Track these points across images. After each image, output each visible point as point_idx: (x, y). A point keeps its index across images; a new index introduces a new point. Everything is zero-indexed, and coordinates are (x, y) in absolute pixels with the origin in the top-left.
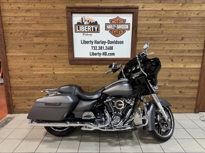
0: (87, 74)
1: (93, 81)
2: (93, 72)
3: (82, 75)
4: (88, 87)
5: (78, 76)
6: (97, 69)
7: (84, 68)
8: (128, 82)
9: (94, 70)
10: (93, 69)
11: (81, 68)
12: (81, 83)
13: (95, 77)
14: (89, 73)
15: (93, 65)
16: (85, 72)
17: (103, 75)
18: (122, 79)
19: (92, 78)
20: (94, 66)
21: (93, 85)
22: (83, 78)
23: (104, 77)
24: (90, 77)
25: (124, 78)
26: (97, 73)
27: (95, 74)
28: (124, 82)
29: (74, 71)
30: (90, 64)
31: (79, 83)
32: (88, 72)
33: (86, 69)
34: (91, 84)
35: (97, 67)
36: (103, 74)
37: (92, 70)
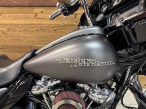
0: (26, 24)
1: (38, 37)
2: (35, 22)
3: (17, 25)
4: (31, 47)
5: (12, 28)
6: (43, 16)
7: (20, 15)
8: (100, 37)
9: (37, 17)
10: (36, 14)
11: (15, 14)
12: (18, 40)
13: (41, 30)
14: (30, 23)
15: (34, 8)
16: (22, 22)
17: (54, 27)
18: (84, 28)
19: (35, 31)
20: (37, 10)
21: (39, 44)
22: (20, 31)
23: (55, 30)
24: (32, 29)
25: (88, 25)
26: (44, 22)
27: (39, 24)
28: (89, 37)
29: (3, 19)
30: (28, 5)
31: (14, 40)
32: (28, 22)
33: (24, 15)
34: (34, 42)
35: (42, 12)
36: (54, 25)
37: (34, 17)
